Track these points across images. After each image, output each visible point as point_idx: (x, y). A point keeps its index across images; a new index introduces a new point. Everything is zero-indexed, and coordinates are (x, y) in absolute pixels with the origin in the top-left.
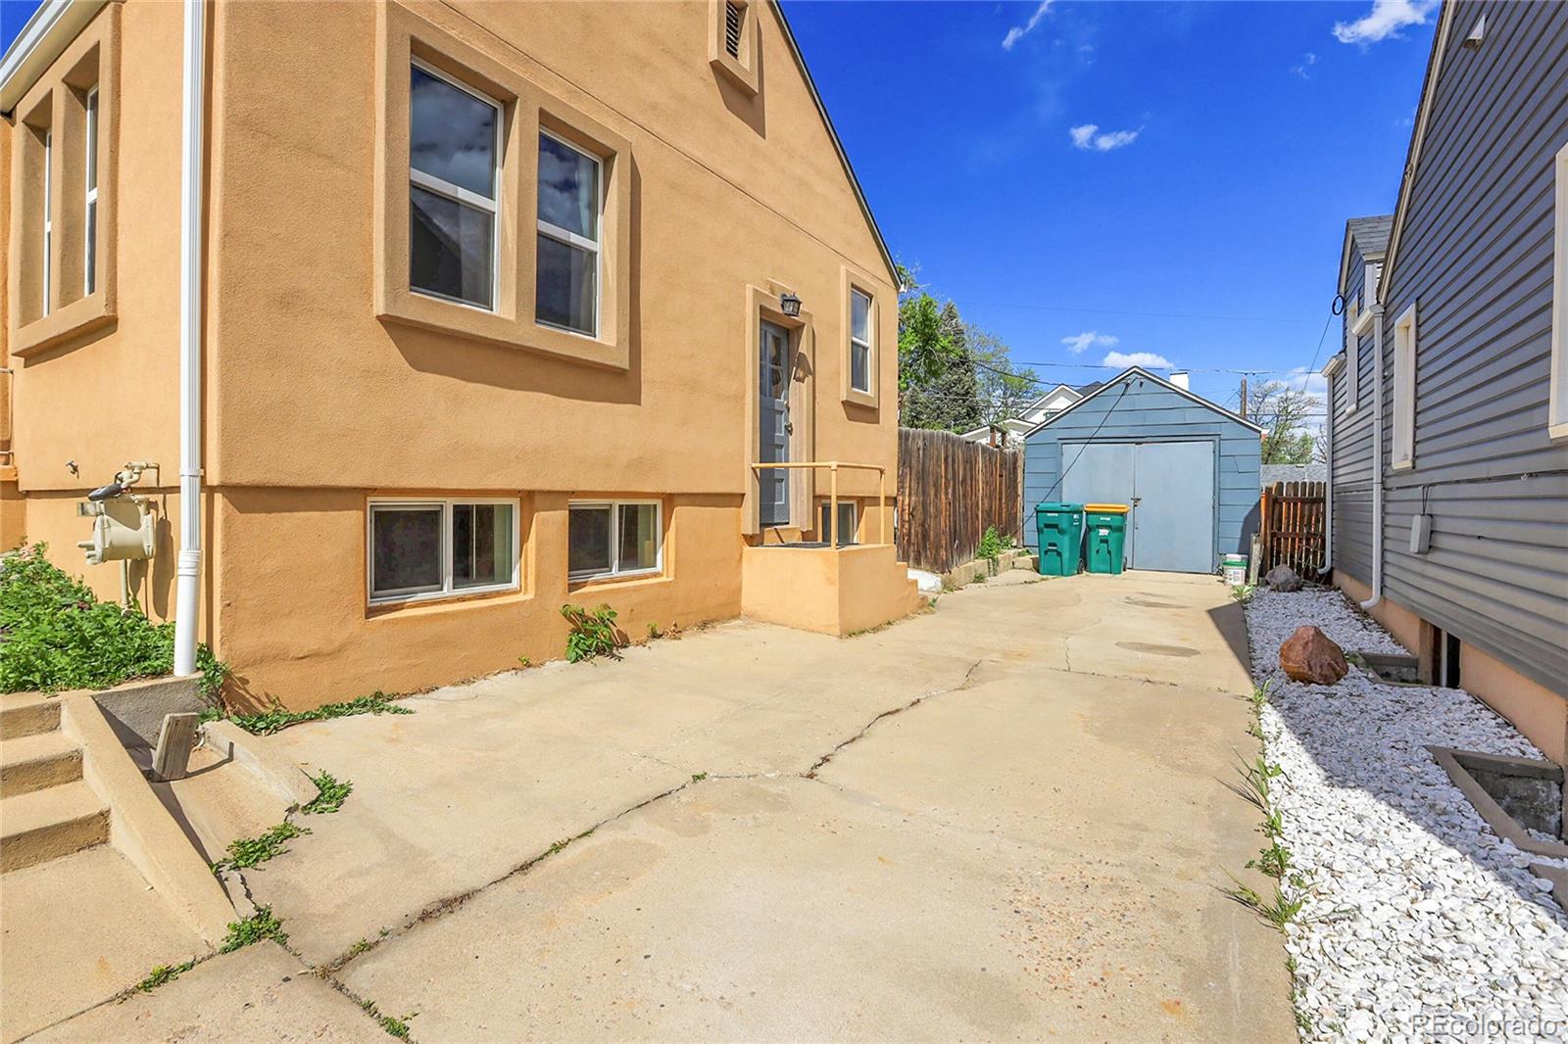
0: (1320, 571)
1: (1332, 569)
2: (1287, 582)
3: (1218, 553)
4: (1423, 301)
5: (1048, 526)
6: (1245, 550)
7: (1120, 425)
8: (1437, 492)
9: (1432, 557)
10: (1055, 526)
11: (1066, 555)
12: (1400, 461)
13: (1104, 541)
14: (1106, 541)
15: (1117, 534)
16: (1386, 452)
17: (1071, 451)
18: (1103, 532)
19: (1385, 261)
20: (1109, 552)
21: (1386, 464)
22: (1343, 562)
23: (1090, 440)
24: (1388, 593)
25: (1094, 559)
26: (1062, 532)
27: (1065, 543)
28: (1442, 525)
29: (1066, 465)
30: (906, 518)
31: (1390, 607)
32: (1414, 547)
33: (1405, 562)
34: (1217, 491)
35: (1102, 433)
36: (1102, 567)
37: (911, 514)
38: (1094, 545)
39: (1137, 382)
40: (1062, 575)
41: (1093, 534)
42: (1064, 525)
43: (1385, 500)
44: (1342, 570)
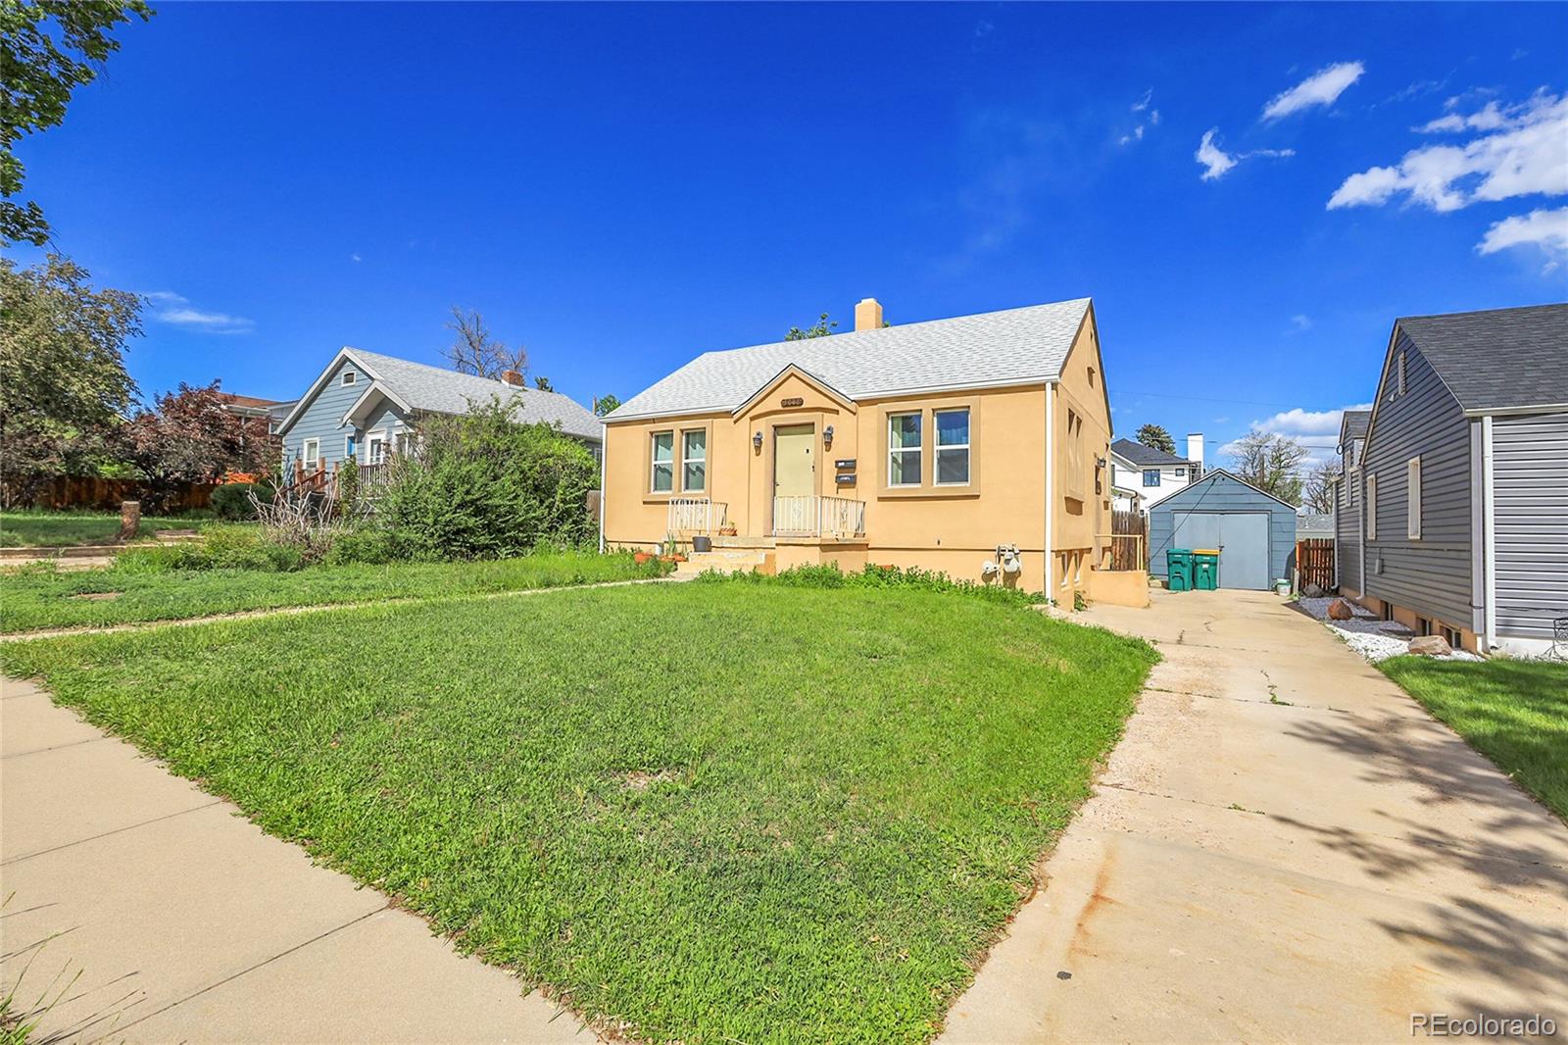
0: (1333, 588)
1: (1339, 587)
2: (1315, 593)
3: (1272, 578)
4: (1379, 475)
5: (1174, 562)
6: (1288, 576)
7: (1211, 502)
8: (1384, 551)
9: (1383, 575)
10: (1180, 562)
11: (1186, 580)
12: (1371, 536)
13: (1206, 571)
14: (1207, 571)
15: (1213, 567)
16: (1365, 531)
17: (1180, 517)
18: (1205, 566)
19: (1366, 438)
20: (1209, 578)
21: (1365, 536)
22: (1344, 582)
23: (1192, 511)
24: (1368, 593)
25: (1199, 582)
26: (1184, 566)
27: (1186, 573)
28: (1386, 563)
29: (1176, 526)
30: (1118, 557)
31: (1369, 599)
32: (1376, 571)
33: (1374, 578)
34: (1270, 542)
35: (1199, 507)
36: (1204, 586)
37: (1121, 556)
38: (1200, 573)
39: (1221, 478)
40: (1184, 590)
41: (1198, 567)
42: (1185, 562)
43: (1365, 553)
44: (1344, 585)
